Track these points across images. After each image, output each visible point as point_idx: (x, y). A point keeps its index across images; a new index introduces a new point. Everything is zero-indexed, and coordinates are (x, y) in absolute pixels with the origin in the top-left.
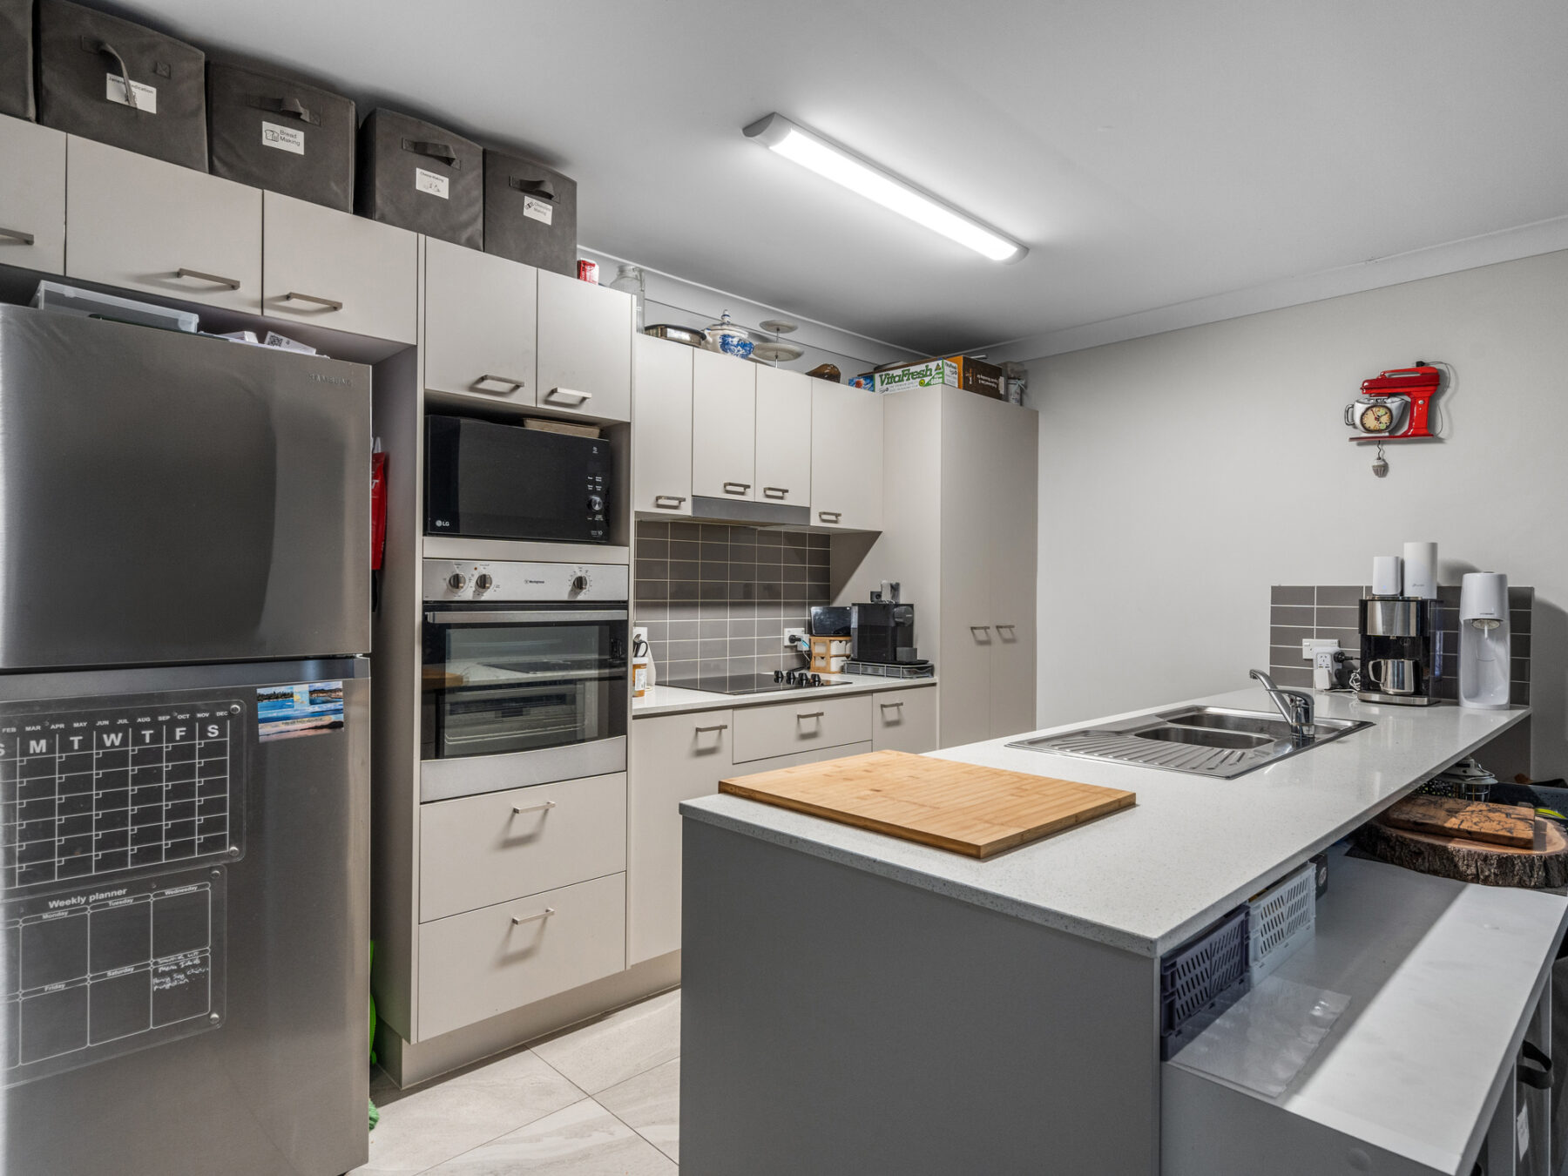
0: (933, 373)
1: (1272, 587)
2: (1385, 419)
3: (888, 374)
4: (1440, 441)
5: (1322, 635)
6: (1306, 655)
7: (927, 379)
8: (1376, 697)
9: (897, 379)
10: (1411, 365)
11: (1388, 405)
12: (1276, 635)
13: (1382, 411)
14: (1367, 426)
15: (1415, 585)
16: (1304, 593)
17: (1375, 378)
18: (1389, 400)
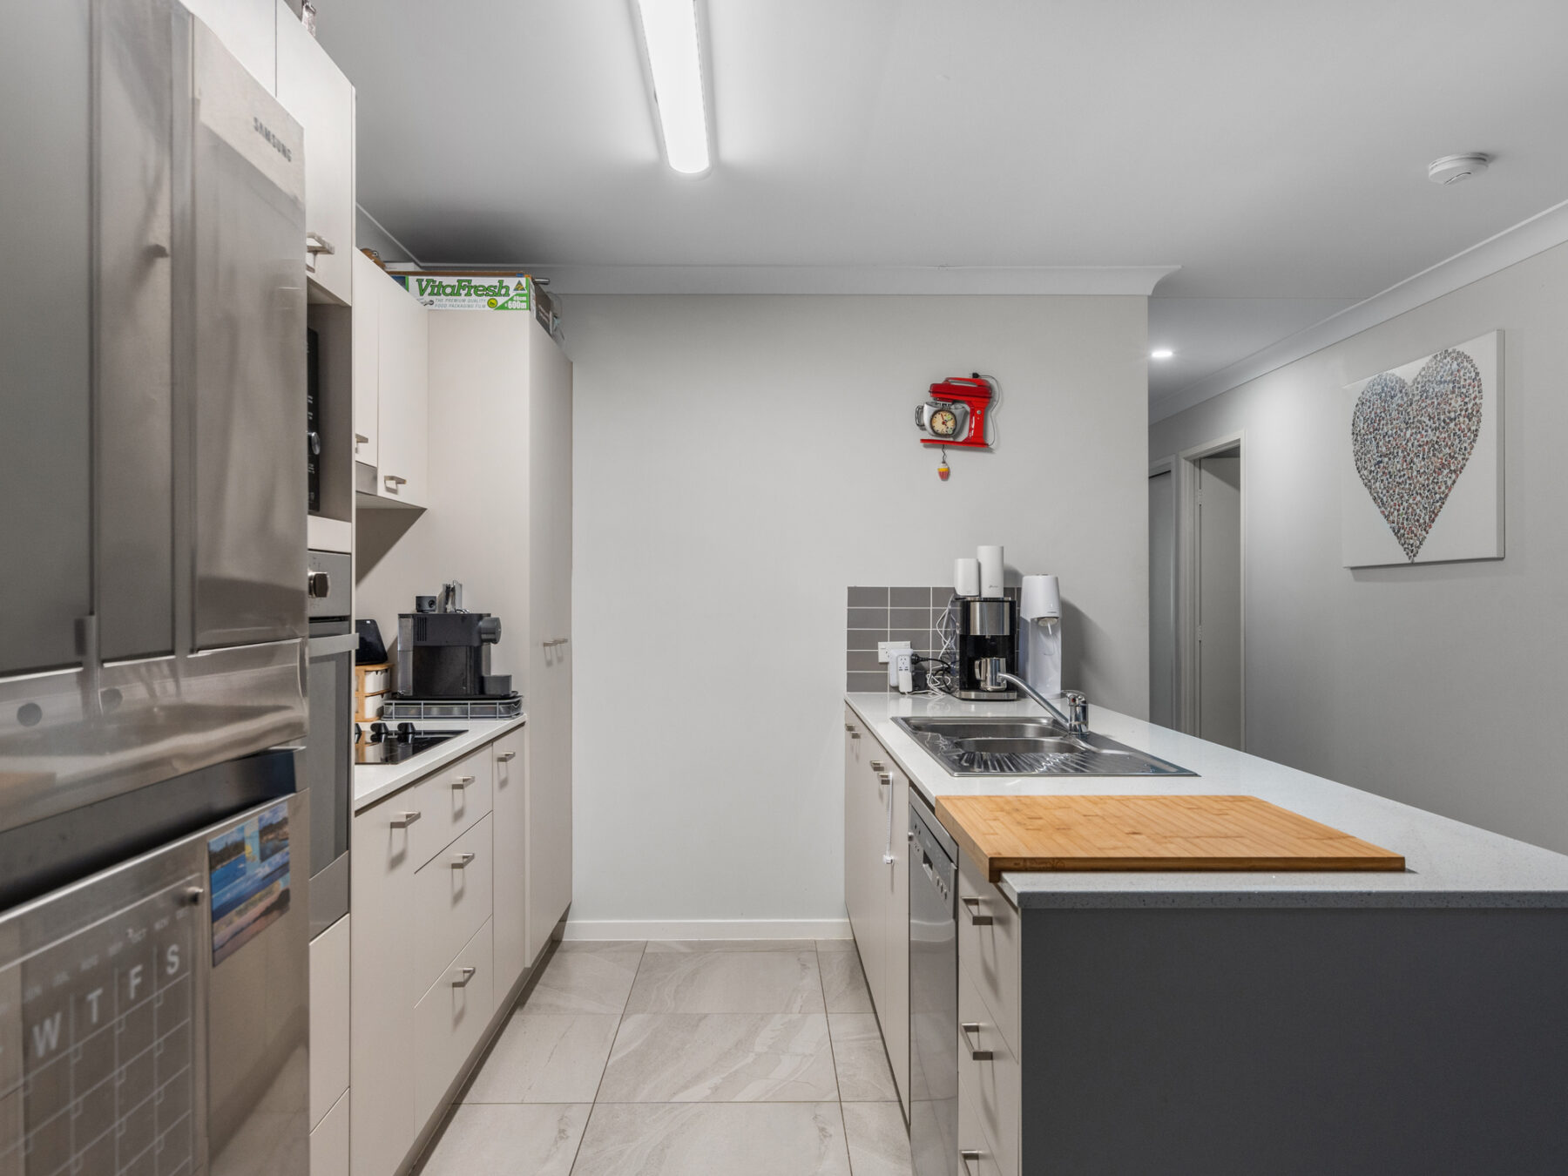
0: (512, 293)
1: (849, 588)
2: (950, 424)
3: (434, 281)
4: (991, 451)
5: (896, 637)
6: (882, 659)
7: (501, 300)
8: (973, 695)
9: (448, 290)
10: (968, 376)
11: (953, 411)
12: (853, 639)
13: (948, 417)
14: (936, 429)
15: (991, 587)
16: (876, 594)
17: (941, 382)
18: (953, 407)
